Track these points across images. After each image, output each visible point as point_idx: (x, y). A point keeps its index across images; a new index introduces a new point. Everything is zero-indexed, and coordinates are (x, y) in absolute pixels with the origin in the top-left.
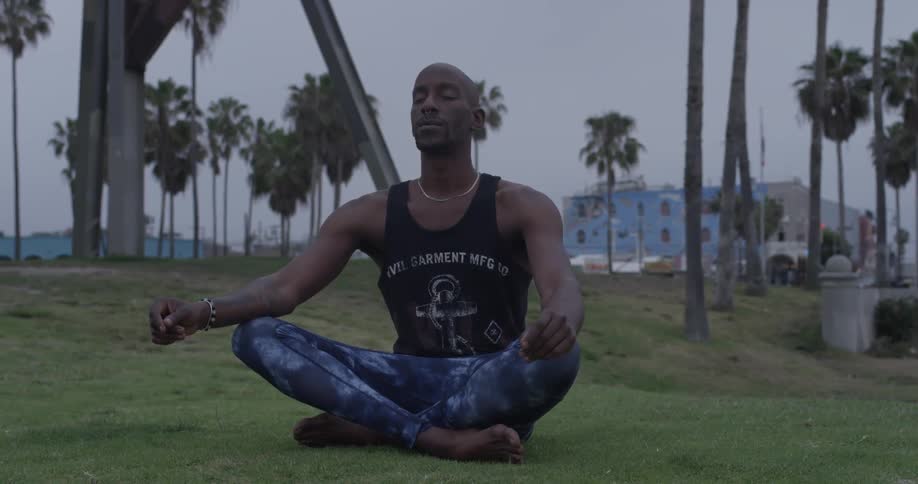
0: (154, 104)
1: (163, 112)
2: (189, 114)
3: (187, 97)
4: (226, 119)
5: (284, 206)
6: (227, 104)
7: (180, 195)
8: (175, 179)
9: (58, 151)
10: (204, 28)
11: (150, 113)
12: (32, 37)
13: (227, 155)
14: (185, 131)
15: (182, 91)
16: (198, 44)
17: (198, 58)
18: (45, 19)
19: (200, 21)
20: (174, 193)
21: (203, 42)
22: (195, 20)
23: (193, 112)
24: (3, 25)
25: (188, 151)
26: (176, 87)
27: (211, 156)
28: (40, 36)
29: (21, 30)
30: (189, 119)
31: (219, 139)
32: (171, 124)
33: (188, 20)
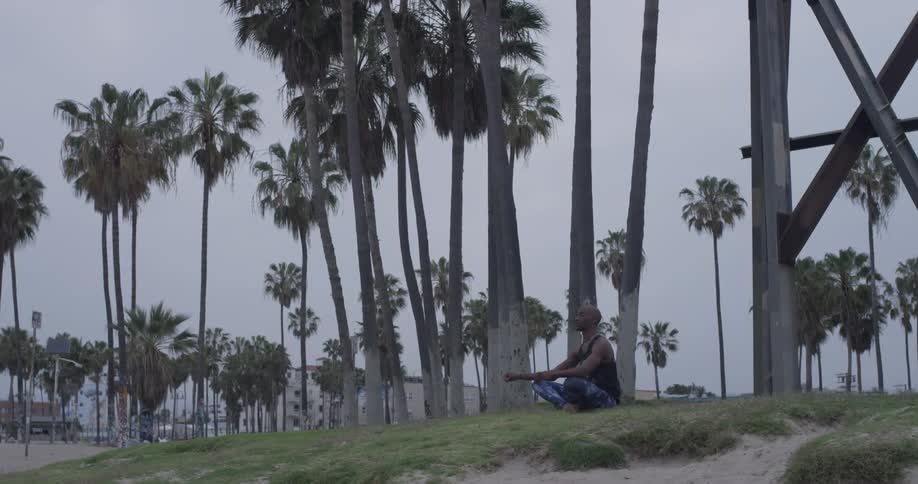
0: (836, 272)
1: (845, 278)
2: (869, 279)
3: (867, 264)
6: (915, 264)
7: (866, 352)
8: (862, 338)
10: (879, 200)
11: (834, 280)
12: (729, 220)
14: (866, 294)
15: (861, 259)
16: (874, 216)
17: (874, 228)
18: (740, 202)
19: (874, 194)
20: (860, 351)
21: (878, 213)
22: (869, 194)
23: (873, 277)
24: (705, 210)
25: (871, 312)
26: (857, 254)
27: (902, 314)
28: (735, 218)
29: (720, 214)
30: (869, 284)
31: (909, 298)
32: (854, 289)
33: (864, 194)
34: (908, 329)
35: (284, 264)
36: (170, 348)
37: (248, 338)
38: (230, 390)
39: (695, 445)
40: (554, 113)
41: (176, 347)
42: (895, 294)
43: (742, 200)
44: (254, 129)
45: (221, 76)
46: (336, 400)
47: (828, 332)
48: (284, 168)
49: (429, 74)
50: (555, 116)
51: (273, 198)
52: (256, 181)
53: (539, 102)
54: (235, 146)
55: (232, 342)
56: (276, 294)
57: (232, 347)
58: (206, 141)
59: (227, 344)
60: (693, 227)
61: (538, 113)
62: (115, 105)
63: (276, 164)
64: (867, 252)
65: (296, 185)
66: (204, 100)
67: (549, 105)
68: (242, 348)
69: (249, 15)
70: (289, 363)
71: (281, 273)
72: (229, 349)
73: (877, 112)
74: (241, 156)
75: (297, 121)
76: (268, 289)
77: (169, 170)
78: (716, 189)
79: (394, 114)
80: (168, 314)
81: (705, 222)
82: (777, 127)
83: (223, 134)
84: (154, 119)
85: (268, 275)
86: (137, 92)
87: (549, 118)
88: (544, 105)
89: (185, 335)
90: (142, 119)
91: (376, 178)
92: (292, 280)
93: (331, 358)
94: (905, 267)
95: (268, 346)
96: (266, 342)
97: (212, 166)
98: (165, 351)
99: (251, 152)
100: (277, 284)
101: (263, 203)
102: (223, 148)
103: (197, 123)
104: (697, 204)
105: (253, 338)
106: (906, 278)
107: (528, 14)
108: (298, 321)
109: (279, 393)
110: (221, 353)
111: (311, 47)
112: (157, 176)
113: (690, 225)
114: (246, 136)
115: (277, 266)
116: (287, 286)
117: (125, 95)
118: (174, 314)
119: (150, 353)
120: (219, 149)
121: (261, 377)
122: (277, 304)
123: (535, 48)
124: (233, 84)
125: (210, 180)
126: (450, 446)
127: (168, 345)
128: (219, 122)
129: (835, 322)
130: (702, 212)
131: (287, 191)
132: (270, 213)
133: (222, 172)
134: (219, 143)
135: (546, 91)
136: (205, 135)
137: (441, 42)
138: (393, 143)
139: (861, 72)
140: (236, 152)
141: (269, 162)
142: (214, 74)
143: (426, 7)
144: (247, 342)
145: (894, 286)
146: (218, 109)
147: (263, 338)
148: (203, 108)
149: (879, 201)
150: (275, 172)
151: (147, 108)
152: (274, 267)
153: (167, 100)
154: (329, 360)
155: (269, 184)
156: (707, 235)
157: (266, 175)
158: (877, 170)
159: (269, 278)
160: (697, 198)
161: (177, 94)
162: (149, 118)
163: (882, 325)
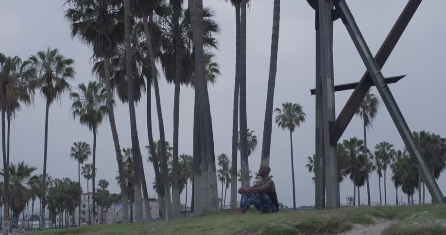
0: (348, 148)
1: (352, 151)
2: (364, 152)
3: (363, 145)
4: (384, 152)
5: (409, 191)
6: (384, 145)
7: (362, 186)
8: (360, 180)
9: (310, 170)
11: (347, 152)
12: (298, 123)
13: (385, 168)
14: (362, 159)
15: (360, 142)
16: (366, 122)
17: (366, 128)
18: (303, 115)
19: (366, 112)
20: (359, 186)
21: (368, 121)
22: (364, 111)
23: (366, 151)
24: (286, 119)
25: (364, 168)
26: (358, 140)
27: (377, 168)
28: (301, 122)
29: (293, 120)
30: (364, 154)
31: (381, 161)
32: (357, 156)
33: (362, 112)
34: (380, 175)
35: (80, 143)
36: (27, 183)
37: (61, 178)
38: (52, 204)
39: (332, 229)
40: (217, 71)
41: (30, 183)
42: (375, 159)
43: (304, 114)
44: (72, 77)
45: (56, 50)
46: (105, 209)
47: (344, 177)
48: (85, 95)
49: (163, 52)
50: (218, 73)
51: (80, 110)
52: (72, 102)
53: (210, 66)
54: (63, 85)
55: (53, 181)
56: (76, 157)
57: (53, 183)
58: (48, 82)
59: (50, 182)
60: (280, 126)
61: (210, 71)
62: (4, 64)
63: (82, 94)
64: (363, 139)
65: (91, 104)
66: (47, 61)
67: (215, 67)
68: (58, 184)
69: (77, 22)
70: (82, 191)
71: (79, 147)
72: (52, 184)
73: (374, 74)
74: (65, 90)
75: (98, 73)
76: (72, 154)
77: (30, 96)
78: (292, 109)
79: (145, 71)
80: (26, 167)
81: (286, 124)
82: (329, 80)
83: (57, 78)
84: (23, 71)
85: (72, 148)
86: (16, 57)
87: (215, 74)
88: (212, 67)
89: (35, 177)
90: (18, 71)
91: (136, 102)
92: (84, 150)
93: (102, 189)
94: (379, 146)
95: (71, 183)
96: (70, 181)
97: (50, 95)
98: (25, 185)
99: (70, 88)
100: (77, 152)
101: (74, 112)
102: (56, 86)
103: (43, 73)
104: (283, 115)
105: (64, 179)
106: (379, 151)
107: (211, 24)
108: (86, 171)
109: (76, 206)
110: (47, 186)
111: (108, 38)
112: (25, 99)
113: (279, 125)
114: (68, 80)
115: (77, 143)
116: (81, 153)
117: (9, 59)
118: (29, 167)
119: (17, 186)
120: (54, 86)
121: (68, 198)
122: (77, 162)
123: (214, 41)
124: (62, 54)
125: (49, 101)
126: (216, 230)
127: (26, 182)
128: (54, 73)
129: (348, 172)
130: (285, 119)
131: (87, 107)
132: (78, 118)
133: (55, 97)
134: (54, 83)
135: (213, 60)
136: (47, 79)
137: (169, 37)
138: (145, 84)
139: (367, 56)
140: (63, 88)
141: (78, 93)
142: (52, 49)
143: (162, 20)
144: (61, 181)
145: (374, 155)
146: (54, 67)
147: (69, 179)
148: (46, 66)
149: (369, 115)
150: (81, 98)
151: (20, 65)
152: (75, 144)
153: (30, 62)
154: (101, 190)
155: (77, 104)
156: (287, 130)
157: (76, 99)
158: (368, 100)
159: (73, 149)
160: (283, 113)
161: (34, 59)
162: (21, 70)
163: (370, 174)
